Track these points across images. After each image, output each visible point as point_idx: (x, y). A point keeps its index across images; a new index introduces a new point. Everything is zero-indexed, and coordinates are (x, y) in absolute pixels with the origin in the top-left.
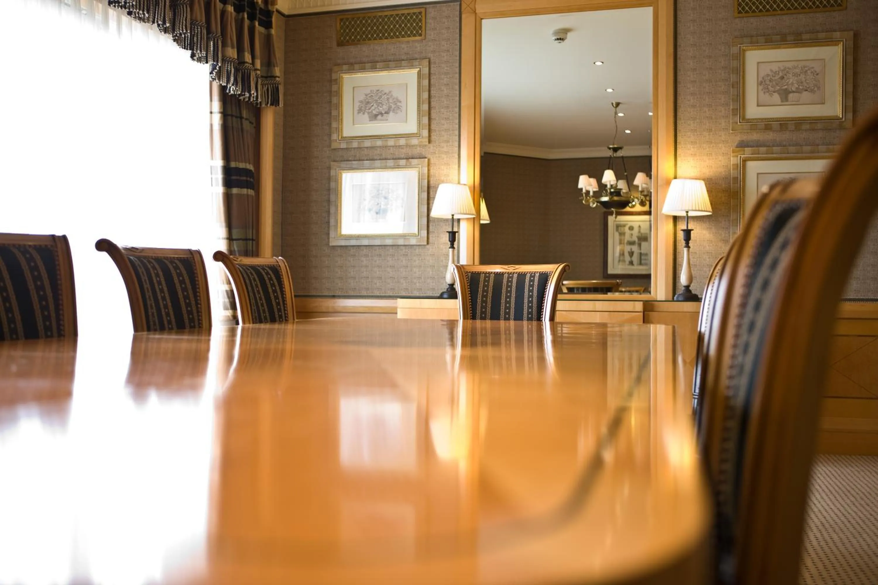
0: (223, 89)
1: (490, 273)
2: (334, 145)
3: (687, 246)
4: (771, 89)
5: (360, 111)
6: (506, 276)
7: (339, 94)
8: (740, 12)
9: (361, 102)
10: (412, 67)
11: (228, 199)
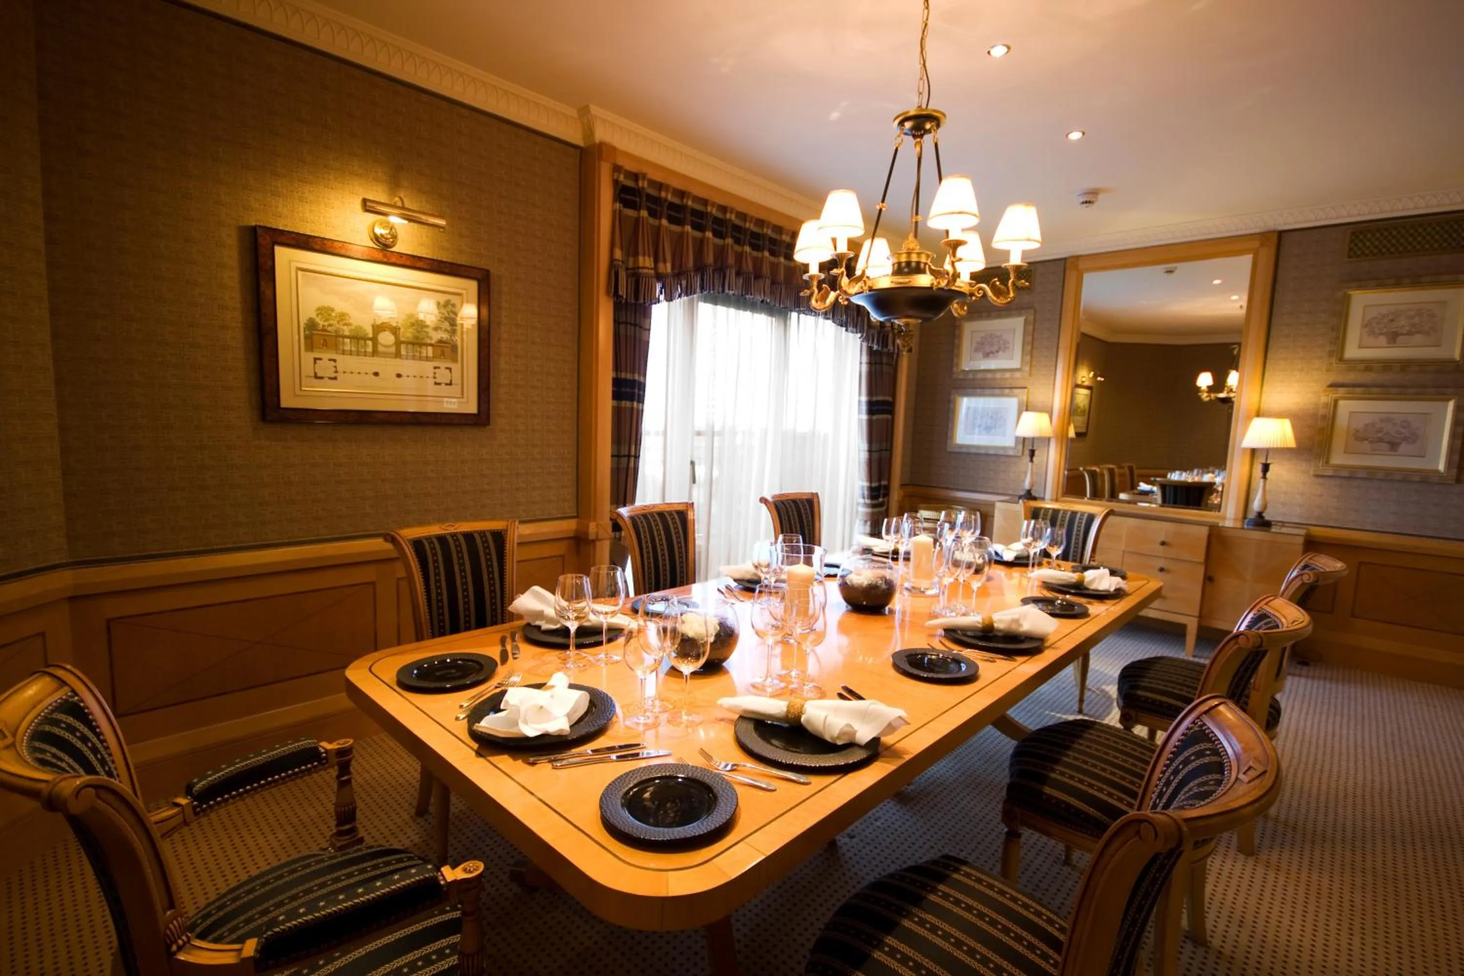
0: (870, 349)
1: (1049, 509)
2: (955, 376)
3: (1264, 477)
4: (1377, 331)
5: (976, 350)
6: (1061, 512)
7: (960, 337)
8: (1350, 257)
9: (978, 343)
10: (1020, 315)
11: (871, 424)
